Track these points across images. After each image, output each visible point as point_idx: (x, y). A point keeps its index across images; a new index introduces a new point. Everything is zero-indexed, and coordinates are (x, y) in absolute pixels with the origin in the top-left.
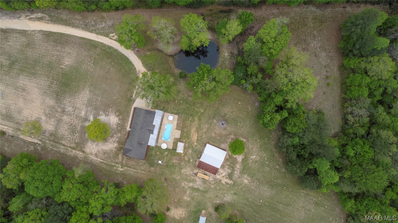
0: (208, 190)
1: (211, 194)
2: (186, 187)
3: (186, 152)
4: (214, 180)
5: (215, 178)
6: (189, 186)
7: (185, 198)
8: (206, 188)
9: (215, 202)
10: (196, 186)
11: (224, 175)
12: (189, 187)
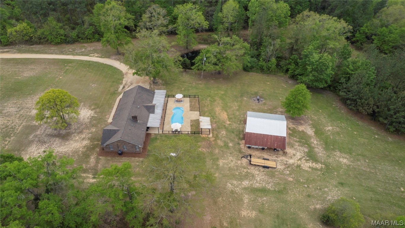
0: (284, 188)
1: (294, 194)
2: (238, 190)
3: (217, 135)
4: (287, 168)
5: (286, 164)
6: (243, 186)
7: (244, 213)
8: (278, 184)
9: (312, 207)
10: (258, 184)
11: (299, 157)
12: (245, 189)
